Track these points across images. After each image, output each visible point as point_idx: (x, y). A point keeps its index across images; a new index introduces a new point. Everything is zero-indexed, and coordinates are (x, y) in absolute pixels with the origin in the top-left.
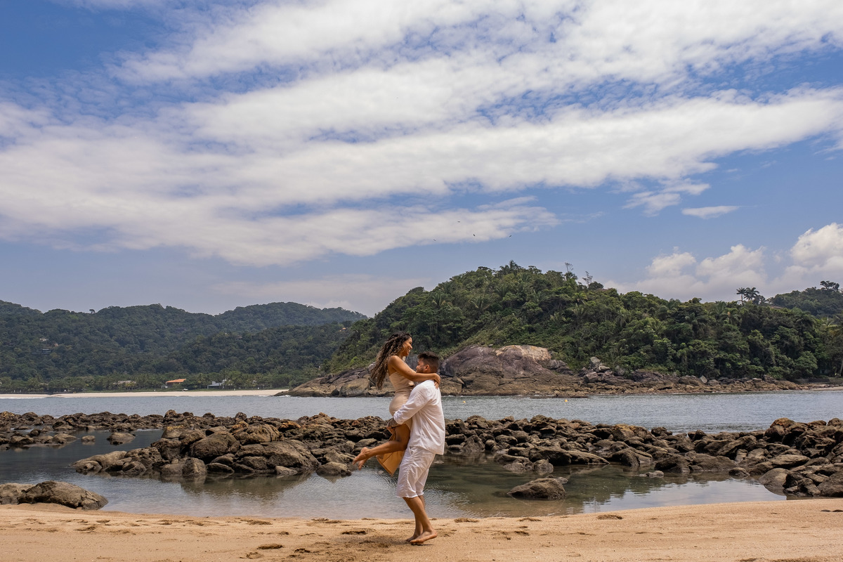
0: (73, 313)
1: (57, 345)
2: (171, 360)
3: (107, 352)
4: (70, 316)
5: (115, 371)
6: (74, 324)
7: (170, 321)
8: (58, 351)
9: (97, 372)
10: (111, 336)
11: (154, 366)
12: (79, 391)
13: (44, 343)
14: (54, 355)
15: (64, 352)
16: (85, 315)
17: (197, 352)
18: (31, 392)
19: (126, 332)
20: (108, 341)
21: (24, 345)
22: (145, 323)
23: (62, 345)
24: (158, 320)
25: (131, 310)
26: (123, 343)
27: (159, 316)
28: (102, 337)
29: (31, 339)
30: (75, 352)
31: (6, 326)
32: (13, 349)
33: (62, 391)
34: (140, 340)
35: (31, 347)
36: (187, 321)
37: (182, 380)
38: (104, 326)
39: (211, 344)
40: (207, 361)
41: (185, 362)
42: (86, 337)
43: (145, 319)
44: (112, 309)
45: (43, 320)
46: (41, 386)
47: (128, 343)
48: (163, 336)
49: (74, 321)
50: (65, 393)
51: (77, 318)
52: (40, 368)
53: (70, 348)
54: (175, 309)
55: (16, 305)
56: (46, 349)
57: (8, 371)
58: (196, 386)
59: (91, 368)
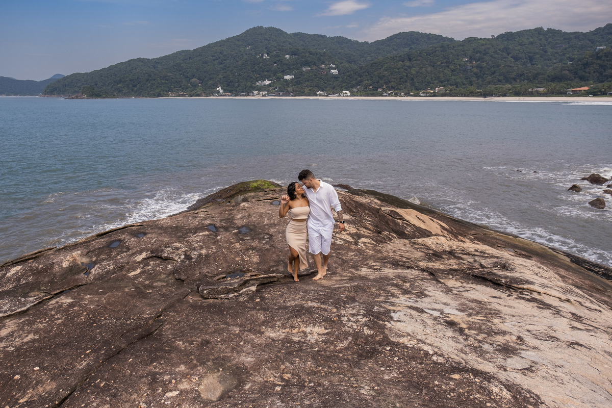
0: (481, 39)
1: (474, 62)
2: (564, 72)
3: (511, 67)
4: (480, 41)
5: (518, 81)
6: (483, 47)
7: (550, 40)
8: (477, 67)
9: (504, 81)
10: (508, 55)
11: (548, 76)
12: (504, 95)
13: (467, 61)
14: (475, 70)
15: (481, 67)
16: (488, 40)
17: (586, 65)
18: (468, 96)
19: (519, 50)
20: (506, 58)
21: (455, 64)
22: (531, 43)
23: (479, 62)
24: (541, 40)
25: (521, 34)
26: (516, 59)
27: (541, 37)
28: (502, 55)
29: (458, 59)
30: (489, 67)
31: (441, 51)
32: (448, 67)
33: (492, 95)
34: (529, 56)
35: (459, 65)
36: (565, 39)
37: (586, 88)
38: (503, 47)
39: (598, 58)
40: (594, 72)
41: (576, 73)
42: (491, 56)
43: (531, 40)
44: (507, 34)
45: (463, 46)
46: (478, 92)
47: (520, 58)
48: (546, 52)
49: (483, 45)
50: (495, 96)
51: (484, 43)
52: (467, 79)
53: (485, 65)
54: (554, 30)
55: (439, 35)
56: (469, 66)
57: (448, 81)
58: (599, 93)
59: (501, 78)
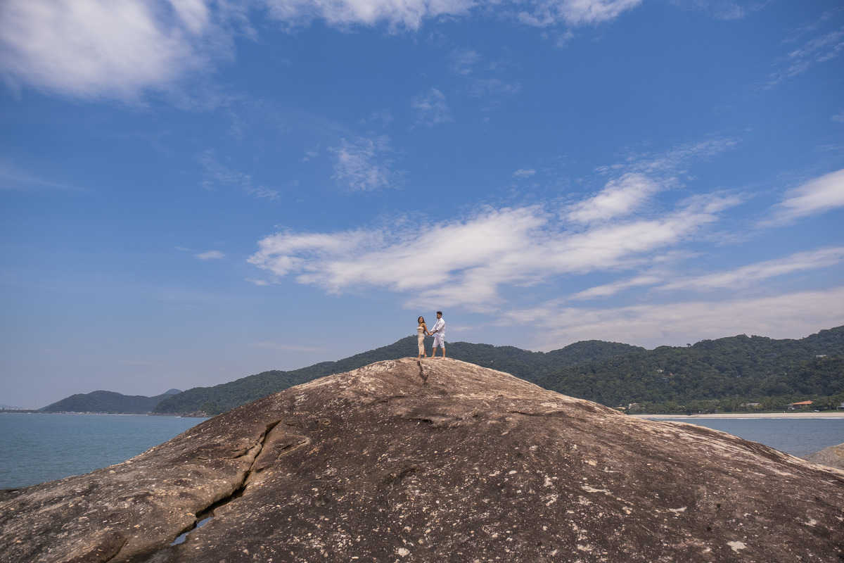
0: (675, 348)
1: (671, 374)
2: (780, 384)
3: (715, 379)
4: (674, 350)
5: (728, 395)
6: (679, 357)
7: (757, 348)
8: (675, 379)
9: (711, 395)
10: (711, 365)
11: (763, 389)
12: (713, 412)
13: (662, 373)
14: (673, 383)
15: (680, 380)
16: (684, 348)
17: (805, 376)
18: (668, 413)
19: (722, 360)
20: (709, 369)
21: (648, 376)
22: (736, 352)
23: (676, 374)
24: (746, 348)
25: (721, 342)
26: (722, 370)
27: (746, 345)
28: (703, 366)
29: (651, 371)
30: (690, 379)
31: (630, 362)
32: (640, 379)
33: (697, 412)
34: (737, 367)
35: (653, 377)
36: (775, 347)
37: (809, 402)
38: (703, 357)
39: (817, 368)
40: (817, 384)
41: (795, 385)
42: (691, 367)
43: (735, 348)
44: (705, 342)
45: (655, 356)
46: (680, 409)
47: (727, 369)
48: (755, 362)
49: (678, 354)
50: (702, 413)
51: (680, 352)
52: (665, 393)
53: (684, 377)
54: (760, 337)
55: (626, 345)
56: (665, 378)
57: (643, 395)
58: (826, 408)
59: (707, 392)
